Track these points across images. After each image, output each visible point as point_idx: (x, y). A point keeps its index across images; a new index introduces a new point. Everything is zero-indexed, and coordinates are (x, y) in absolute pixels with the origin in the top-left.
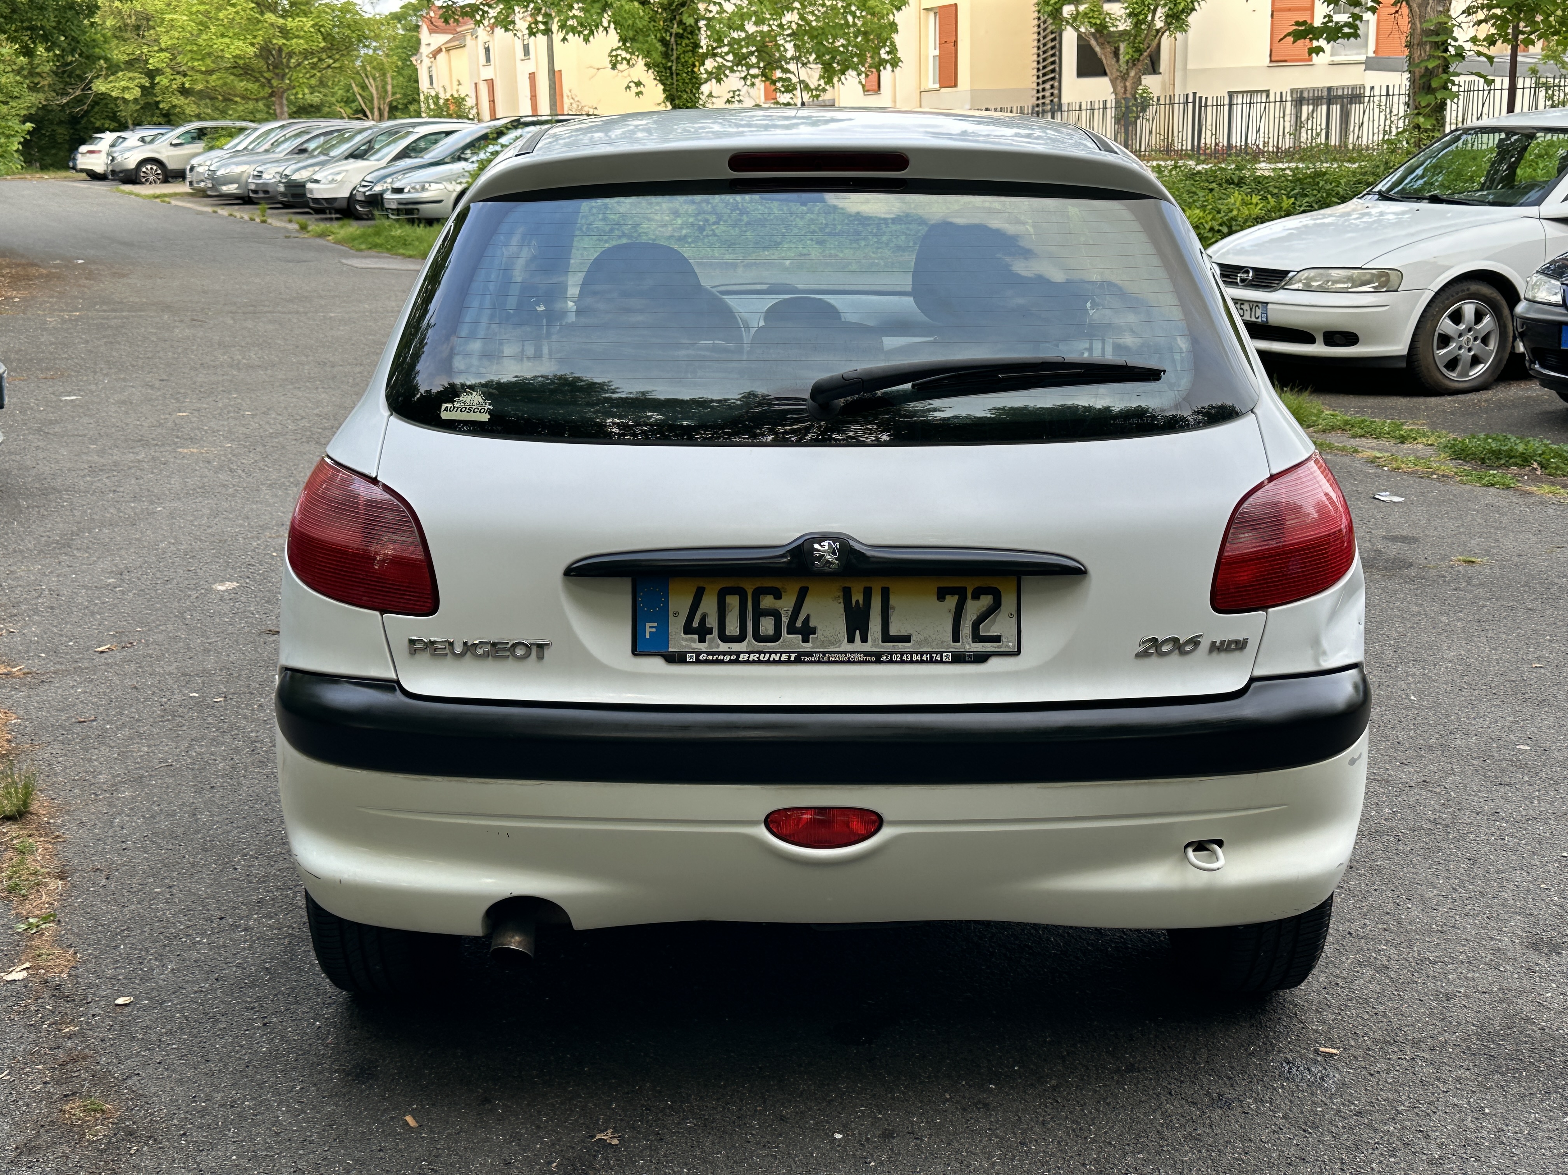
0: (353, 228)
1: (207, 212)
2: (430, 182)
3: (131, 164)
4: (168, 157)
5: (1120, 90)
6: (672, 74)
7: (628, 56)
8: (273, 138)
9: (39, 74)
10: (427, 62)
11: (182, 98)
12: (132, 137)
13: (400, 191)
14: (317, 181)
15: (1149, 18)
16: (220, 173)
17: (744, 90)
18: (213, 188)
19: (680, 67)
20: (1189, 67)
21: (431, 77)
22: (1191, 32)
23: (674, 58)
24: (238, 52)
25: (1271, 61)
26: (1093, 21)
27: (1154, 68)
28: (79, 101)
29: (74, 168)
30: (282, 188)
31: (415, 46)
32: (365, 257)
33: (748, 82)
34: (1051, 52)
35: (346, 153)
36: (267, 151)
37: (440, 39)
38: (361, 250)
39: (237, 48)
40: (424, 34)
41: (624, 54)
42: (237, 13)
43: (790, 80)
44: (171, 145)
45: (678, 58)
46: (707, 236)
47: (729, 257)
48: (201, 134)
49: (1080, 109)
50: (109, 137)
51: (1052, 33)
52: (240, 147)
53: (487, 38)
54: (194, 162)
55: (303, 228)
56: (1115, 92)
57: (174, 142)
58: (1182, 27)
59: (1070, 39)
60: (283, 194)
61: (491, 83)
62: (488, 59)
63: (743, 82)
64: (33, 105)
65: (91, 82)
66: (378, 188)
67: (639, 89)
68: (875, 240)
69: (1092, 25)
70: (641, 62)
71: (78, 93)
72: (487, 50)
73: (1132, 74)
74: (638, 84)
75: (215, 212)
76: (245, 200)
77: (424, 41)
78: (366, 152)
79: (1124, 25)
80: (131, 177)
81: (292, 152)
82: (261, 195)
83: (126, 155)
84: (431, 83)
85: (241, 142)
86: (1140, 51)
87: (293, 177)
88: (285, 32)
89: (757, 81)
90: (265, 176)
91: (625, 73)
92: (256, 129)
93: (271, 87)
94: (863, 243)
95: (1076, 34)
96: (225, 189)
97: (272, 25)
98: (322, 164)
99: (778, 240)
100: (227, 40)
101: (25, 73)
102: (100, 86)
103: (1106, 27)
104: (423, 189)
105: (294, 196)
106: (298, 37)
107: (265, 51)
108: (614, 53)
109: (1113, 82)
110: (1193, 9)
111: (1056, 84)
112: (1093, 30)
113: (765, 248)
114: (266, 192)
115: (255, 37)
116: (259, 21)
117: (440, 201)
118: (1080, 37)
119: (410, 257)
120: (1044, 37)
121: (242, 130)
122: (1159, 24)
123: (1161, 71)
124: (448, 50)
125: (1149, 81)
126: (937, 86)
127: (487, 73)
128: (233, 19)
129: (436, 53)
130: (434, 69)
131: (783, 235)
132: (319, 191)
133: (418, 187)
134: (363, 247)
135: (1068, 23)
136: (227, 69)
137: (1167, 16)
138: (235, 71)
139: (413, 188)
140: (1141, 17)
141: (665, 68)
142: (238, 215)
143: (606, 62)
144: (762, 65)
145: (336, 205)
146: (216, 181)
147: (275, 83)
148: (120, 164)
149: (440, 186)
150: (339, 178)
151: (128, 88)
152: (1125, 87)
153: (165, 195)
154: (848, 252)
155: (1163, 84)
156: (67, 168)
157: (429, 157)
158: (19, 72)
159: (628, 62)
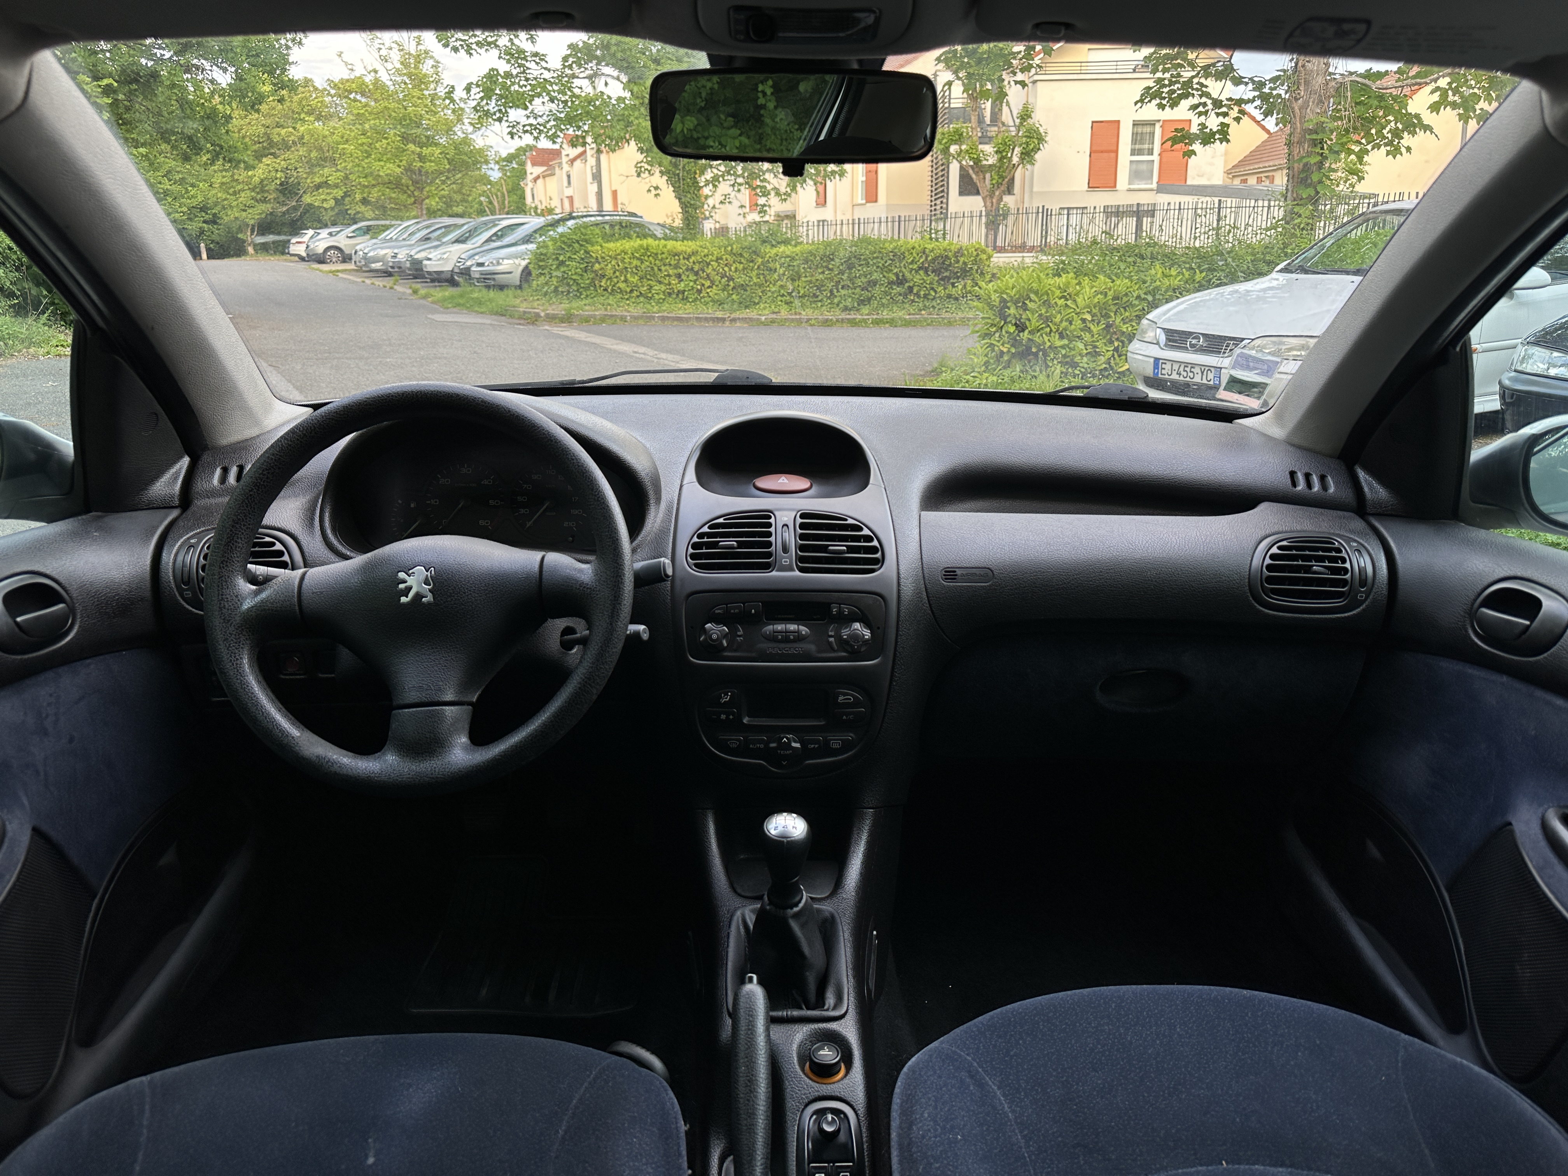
0: (450, 291)
1: (357, 282)
2: (503, 259)
3: (320, 250)
4: (345, 245)
5: (989, 204)
6: (679, 179)
7: (649, 168)
8: (411, 230)
9: (267, 191)
10: (530, 185)
11: (363, 207)
12: (324, 233)
13: (481, 265)
14: (429, 259)
15: (1009, 155)
16: (371, 254)
17: (733, 194)
18: (365, 265)
19: (685, 173)
20: (1035, 189)
21: (533, 195)
22: (1037, 165)
23: (681, 167)
24: (389, 171)
25: (1089, 187)
26: (972, 156)
27: (1010, 191)
28: (295, 209)
29: (288, 253)
30: (408, 265)
31: (523, 174)
32: (451, 313)
33: (736, 189)
34: (941, 179)
35: (453, 240)
36: (404, 239)
37: (538, 170)
38: (448, 308)
39: (388, 168)
40: (529, 168)
41: (646, 166)
42: (388, 144)
43: (765, 187)
44: (348, 237)
45: (684, 167)
46: (704, 297)
47: (719, 314)
48: (368, 229)
49: (964, 217)
50: (310, 232)
51: (942, 165)
52: (388, 238)
53: (569, 169)
54: (358, 248)
55: (415, 292)
56: (985, 206)
57: (350, 235)
58: (1032, 162)
59: (954, 169)
60: (409, 269)
61: (571, 198)
62: (569, 183)
63: (732, 188)
64: (263, 212)
65: (301, 197)
66: (469, 263)
67: (657, 192)
68: (829, 301)
69: (971, 159)
70: (657, 170)
71: (294, 203)
72: (569, 176)
73: (997, 193)
74: (656, 188)
75: (363, 282)
76: (387, 274)
77: (528, 172)
78: (467, 238)
79: (991, 161)
80: (321, 259)
81: (421, 240)
82: (396, 270)
83: (317, 244)
84: (533, 199)
85: (392, 234)
86: (1003, 178)
87: (416, 257)
88: (422, 158)
89: (742, 188)
90: (399, 256)
91: (647, 180)
92: (400, 225)
93: (415, 197)
94: (819, 304)
95: (958, 165)
96: (374, 266)
97: (413, 152)
98: (436, 247)
99: (757, 301)
100: (382, 163)
101: (258, 190)
102: (307, 199)
103: (980, 161)
104: (498, 264)
105: (417, 270)
106: (431, 161)
107: (408, 169)
108: (639, 165)
109: (984, 199)
110: (1039, 149)
111: (945, 201)
112: (971, 163)
113: (746, 307)
114: (400, 268)
115: (401, 161)
116: (405, 150)
117: (510, 273)
118: (962, 168)
119: (482, 313)
120: (936, 169)
121: (392, 226)
122: (1015, 160)
123: (1015, 192)
124: (544, 177)
125: (1007, 199)
126: (864, 201)
127: (568, 192)
128: (386, 148)
129: (535, 180)
130: (535, 190)
131: (760, 297)
132: (431, 266)
133: (494, 262)
134: (450, 306)
135: (954, 157)
136: (384, 184)
137: (1022, 153)
138: (389, 185)
139: (492, 263)
140: (1004, 154)
141: (675, 175)
142: (377, 283)
143: (633, 171)
144: (746, 174)
145: (443, 276)
146: (368, 260)
147: (416, 193)
148: (312, 250)
149: (511, 261)
150: (445, 256)
151: (326, 200)
152: (992, 203)
153: (338, 271)
154: (809, 311)
155: (1016, 201)
156: (283, 253)
157: (507, 240)
158: (253, 190)
159: (649, 171)
